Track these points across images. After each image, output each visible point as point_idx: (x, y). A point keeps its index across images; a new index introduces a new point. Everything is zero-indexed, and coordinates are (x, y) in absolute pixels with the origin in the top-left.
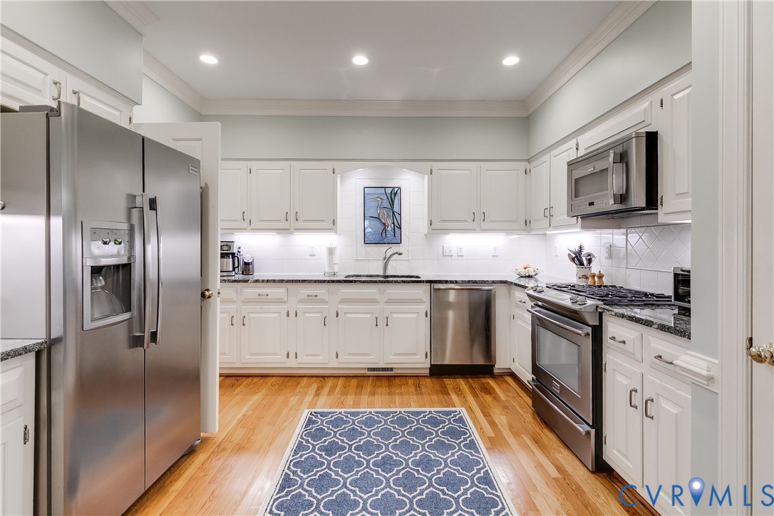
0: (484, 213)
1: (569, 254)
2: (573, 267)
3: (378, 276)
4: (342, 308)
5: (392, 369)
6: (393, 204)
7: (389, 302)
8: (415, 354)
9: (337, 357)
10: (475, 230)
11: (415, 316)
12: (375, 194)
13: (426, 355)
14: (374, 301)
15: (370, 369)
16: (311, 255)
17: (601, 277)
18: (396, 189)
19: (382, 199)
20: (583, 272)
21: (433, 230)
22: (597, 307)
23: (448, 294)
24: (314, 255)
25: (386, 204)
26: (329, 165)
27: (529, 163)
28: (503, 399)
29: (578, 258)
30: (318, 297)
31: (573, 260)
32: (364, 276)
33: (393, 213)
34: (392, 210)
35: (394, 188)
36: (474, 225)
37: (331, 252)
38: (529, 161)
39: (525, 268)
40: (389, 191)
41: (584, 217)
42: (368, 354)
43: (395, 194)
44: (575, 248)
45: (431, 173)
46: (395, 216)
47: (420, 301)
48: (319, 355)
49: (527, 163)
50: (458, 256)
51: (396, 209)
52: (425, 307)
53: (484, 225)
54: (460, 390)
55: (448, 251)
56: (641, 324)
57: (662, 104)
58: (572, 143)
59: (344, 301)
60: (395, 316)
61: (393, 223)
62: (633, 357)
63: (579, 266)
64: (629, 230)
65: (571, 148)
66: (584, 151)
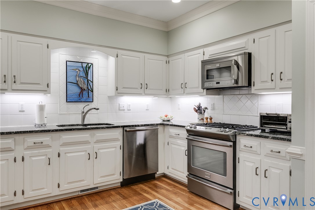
0: (146, 84)
1: (195, 108)
2: (196, 115)
3: (78, 125)
4: (62, 150)
5: (97, 188)
6: (88, 75)
7: (98, 142)
8: (114, 174)
9: (59, 187)
10: (142, 94)
11: (114, 149)
12: (75, 66)
13: (120, 173)
14: (87, 143)
15: (82, 191)
16: (20, 111)
17: (211, 119)
18: (90, 65)
19: (79, 70)
20: (201, 117)
21: (118, 93)
22: (236, 132)
23: (136, 133)
24: (23, 111)
25: (83, 74)
26: (45, 41)
27: (168, 57)
28: (171, 190)
29: (199, 110)
30: (43, 144)
31: (196, 111)
32: (67, 125)
33: (88, 81)
34: (87, 78)
35: (88, 63)
36: (141, 91)
37: (41, 108)
38: (168, 56)
39: (166, 116)
40: (84, 65)
41: (208, 89)
42: (83, 180)
43: (89, 68)
44: (197, 104)
45: (117, 57)
46: (89, 82)
47: (116, 140)
48: (43, 188)
49: (167, 57)
50: (128, 110)
51: (89, 78)
52: (120, 143)
53: (147, 91)
54: (146, 191)
55: (122, 107)
56: (263, 137)
57: (254, 41)
58: (201, 51)
59: (65, 144)
60: (101, 151)
61: (88, 88)
62: (255, 153)
63: (199, 114)
64: (224, 96)
65: (200, 53)
66: (209, 56)
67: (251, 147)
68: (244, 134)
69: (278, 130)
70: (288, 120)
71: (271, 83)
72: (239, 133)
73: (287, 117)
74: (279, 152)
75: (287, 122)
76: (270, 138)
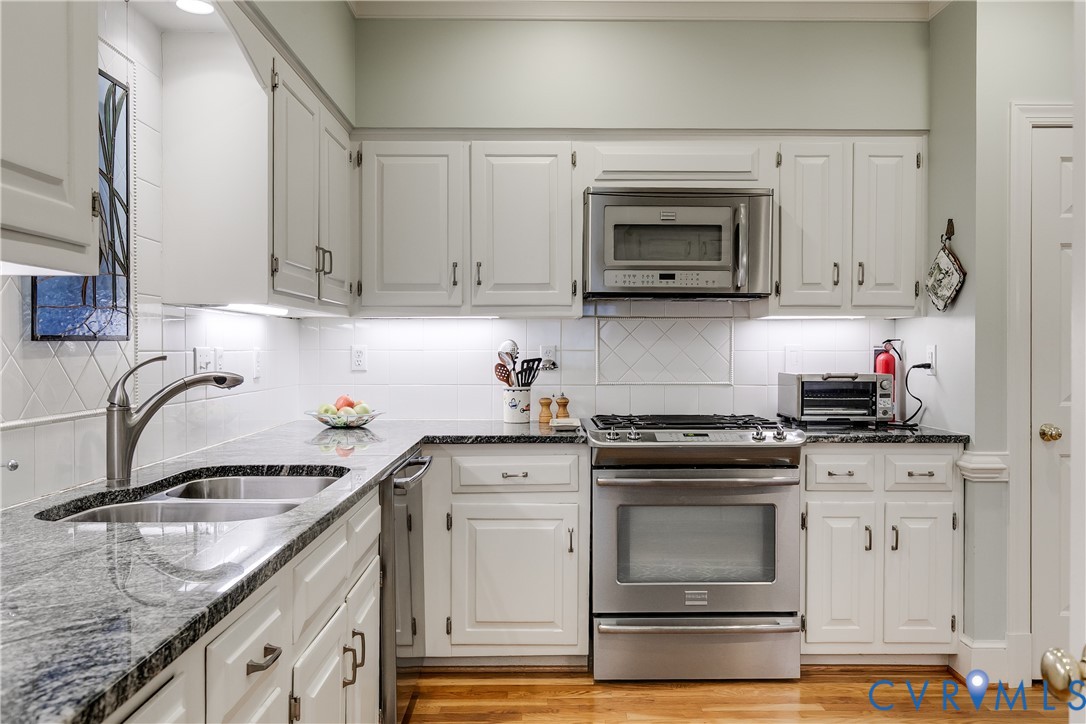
0: (329, 252)
1: (501, 366)
6: (112, 160)
17: (564, 405)
20: (526, 398)
27: (350, 136)
33: (113, 197)
34: (111, 181)
38: (356, 128)
61: (112, 245)
62: (864, 489)
63: (521, 388)
64: (602, 323)
65: (556, 156)
66: (598, 174)
67: (850, 474)
68: (830, 440)
69: (852, 418)
70: (879, 391)
71: (833, 290)
72: (815, 437)
73: (874, 384)
74: (931, 474)
75: (876, 396)
76: (912, 440)
